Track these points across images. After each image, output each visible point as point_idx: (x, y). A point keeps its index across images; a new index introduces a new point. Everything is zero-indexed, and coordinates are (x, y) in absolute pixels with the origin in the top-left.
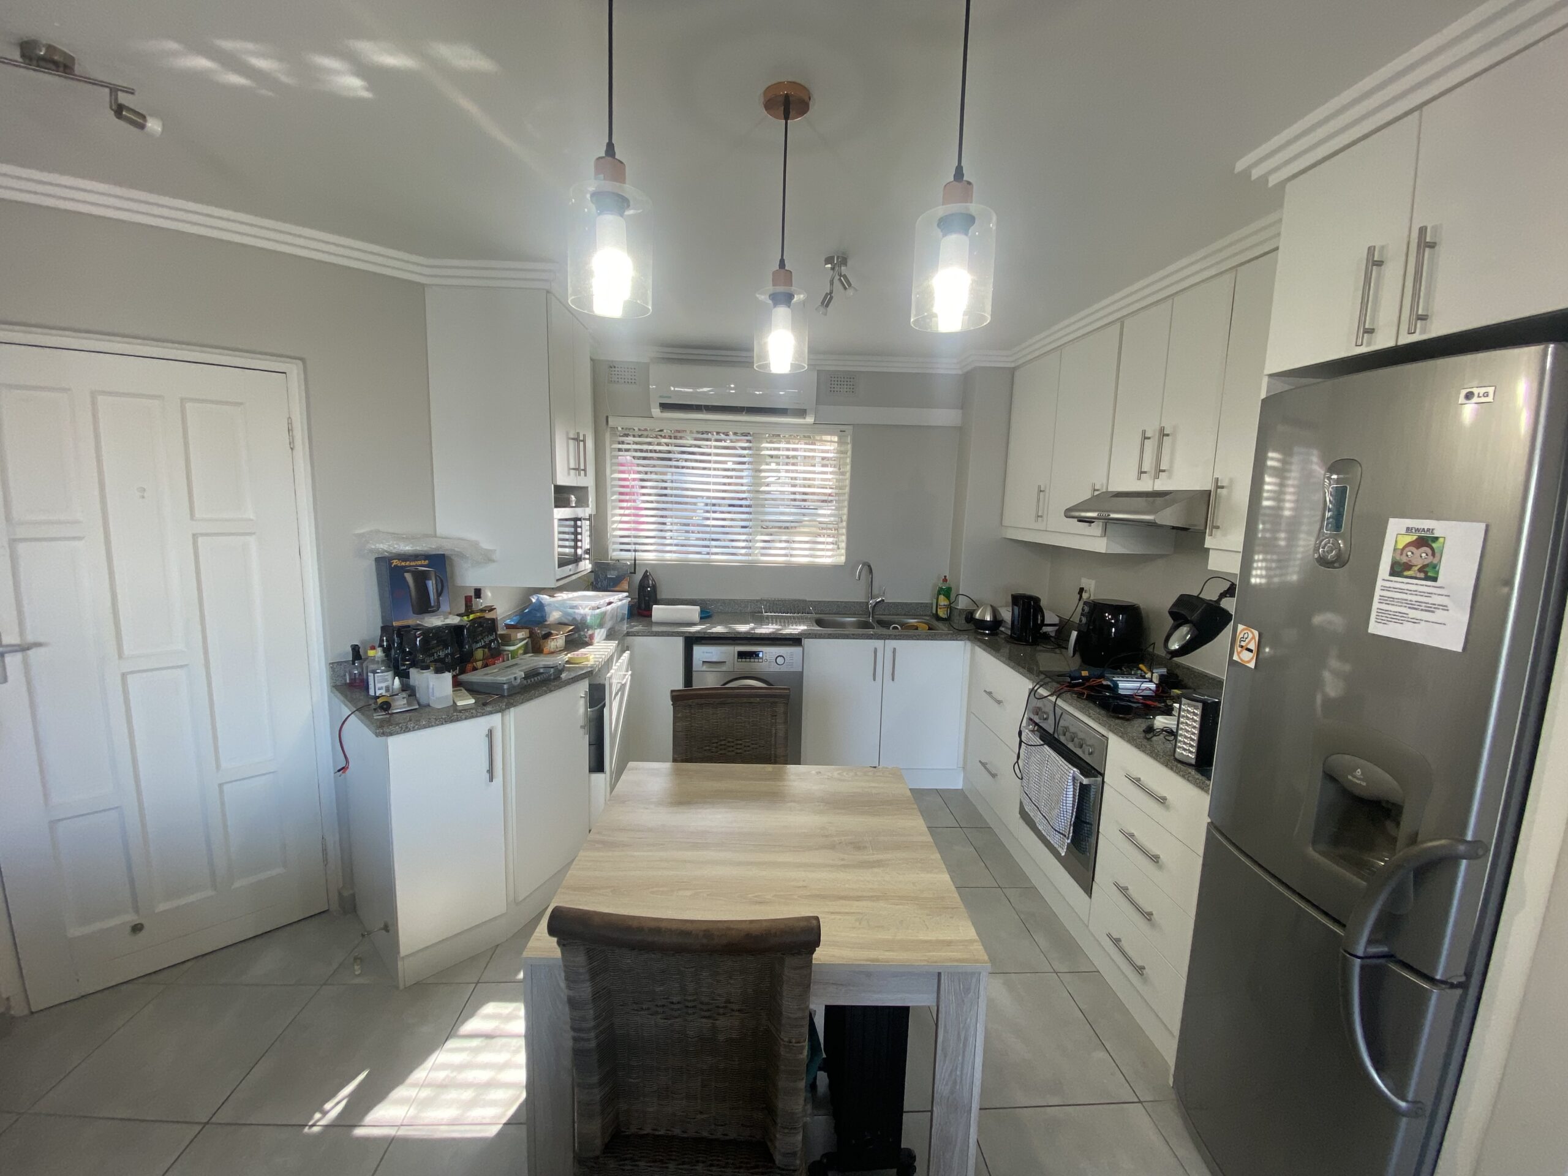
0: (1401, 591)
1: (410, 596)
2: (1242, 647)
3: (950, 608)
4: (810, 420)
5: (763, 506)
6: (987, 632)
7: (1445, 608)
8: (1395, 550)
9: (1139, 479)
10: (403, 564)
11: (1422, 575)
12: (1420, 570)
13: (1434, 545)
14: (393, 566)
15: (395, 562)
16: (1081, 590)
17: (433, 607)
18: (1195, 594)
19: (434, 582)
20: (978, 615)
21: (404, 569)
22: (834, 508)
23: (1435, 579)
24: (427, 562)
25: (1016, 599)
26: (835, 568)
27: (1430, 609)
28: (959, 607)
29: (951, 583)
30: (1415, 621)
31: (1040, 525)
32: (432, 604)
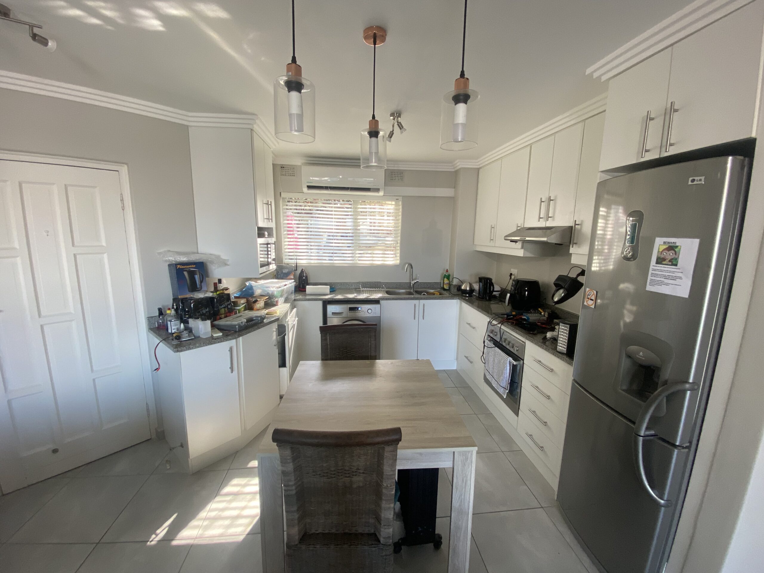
0: (661, 271)
1: (187, 283)
2: (588, 298)
3: (450, 284)
4: (381, 193)
5: (359, 236)
6: (467, 295)
7: (680, 278)
8: (658, 252)
9: (539, 221)
10: (183, 267)
11: (670, 263)
12: (670, 261)
13: (676, 250)
14: (177, 268)
15: (178, 266)
16: (511, 274)
17: (199, 288)
18: (566, 275)
19: (199, 276)
20: (463, 287)
21: (182, 270)
22: (393, 237)
23: (676, 265)
24: (194, 266)
25: (481, 280)
27: (674, 278)
28: (454, 284)
29: (450, 272)
30: (667, 284)
31: (492, 244)
32: (198, 287)
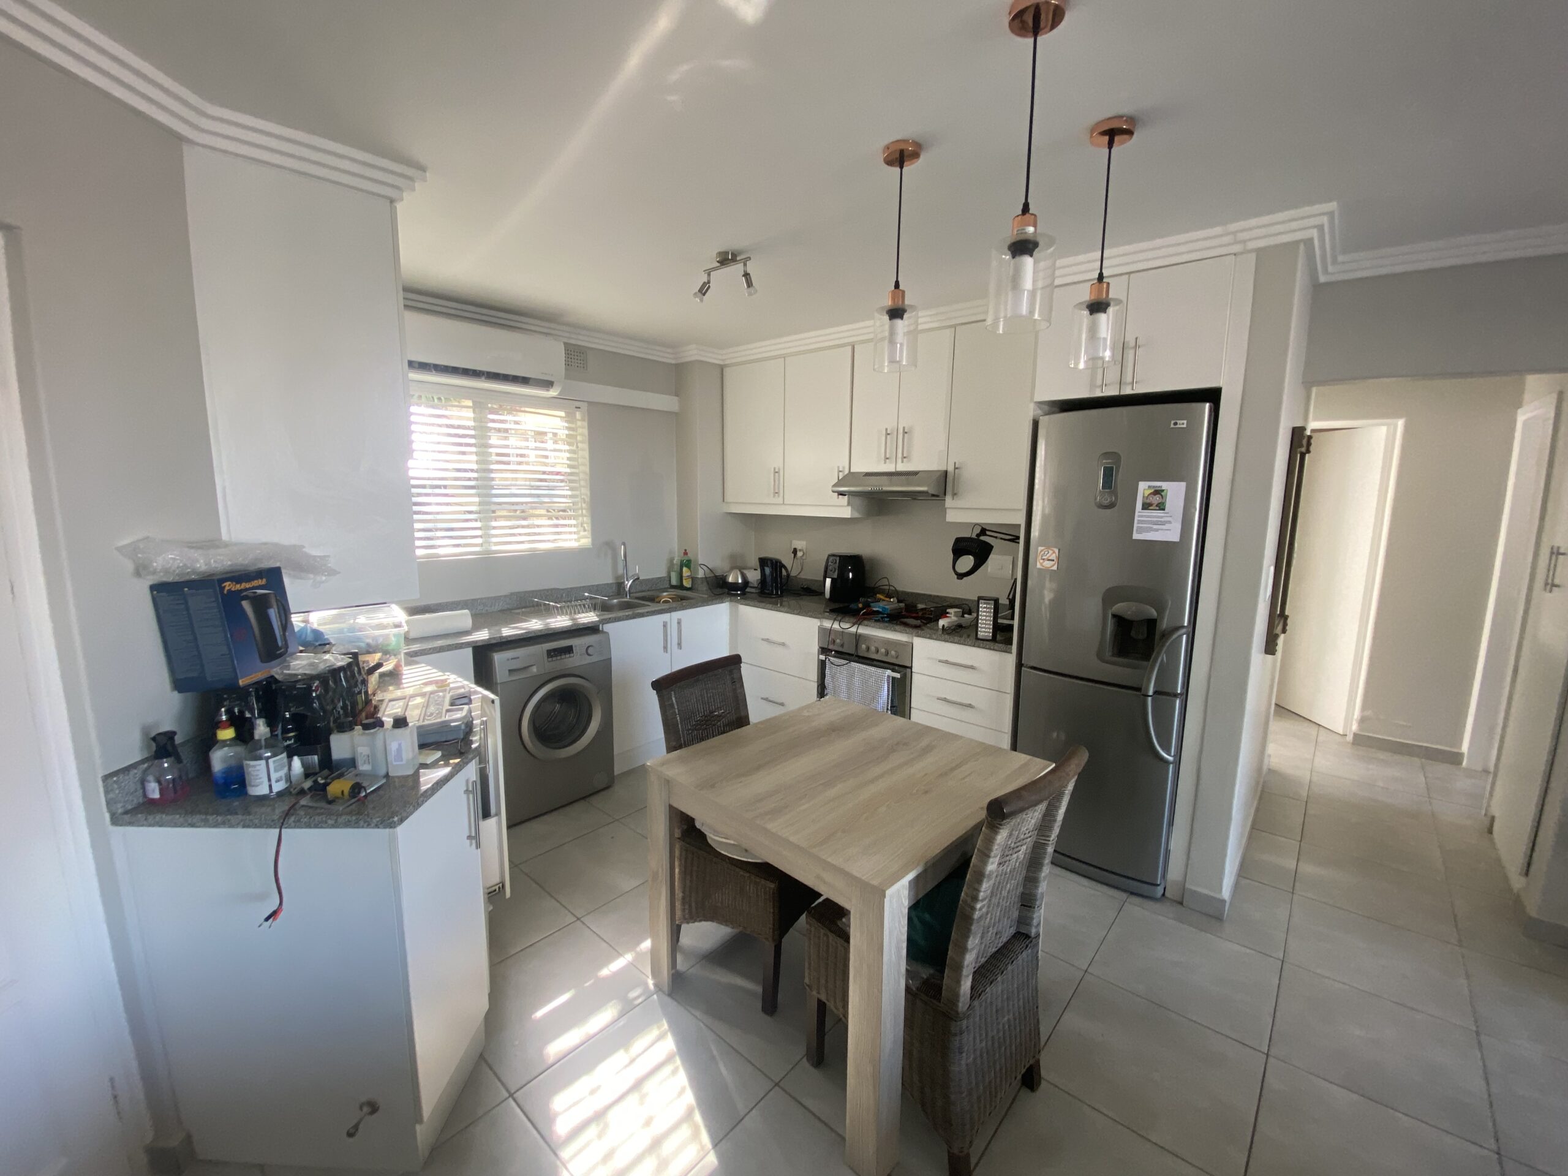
0: (1148, 517)
1: (254, 635)
2: (1044, 559)
3: (693, 579)
4: (553, 393)
6: (739, 592)
7: (1170, 522)
8: (1144, 497)
9: (885, 463)
10: (238, 587)
11: (1158, 508)
12: (1157, 506)
13: (1163, 494)
14: (225, 592)
15: (228, 586)
16: (795, 551)
17: (281, 649)
18: (970, 536)
19: (276, 610)
20: (731, 579)
21: (237, 596)
23: (1164, 510)
24: (263, 582)
25: (763, 562)
26: (581, 552)
27: (1163, 523)
28: (699, 576)
29: (690, 556)
30: (1157, 530)
31: (780, 500)
32: (280, 644)
